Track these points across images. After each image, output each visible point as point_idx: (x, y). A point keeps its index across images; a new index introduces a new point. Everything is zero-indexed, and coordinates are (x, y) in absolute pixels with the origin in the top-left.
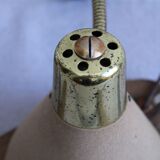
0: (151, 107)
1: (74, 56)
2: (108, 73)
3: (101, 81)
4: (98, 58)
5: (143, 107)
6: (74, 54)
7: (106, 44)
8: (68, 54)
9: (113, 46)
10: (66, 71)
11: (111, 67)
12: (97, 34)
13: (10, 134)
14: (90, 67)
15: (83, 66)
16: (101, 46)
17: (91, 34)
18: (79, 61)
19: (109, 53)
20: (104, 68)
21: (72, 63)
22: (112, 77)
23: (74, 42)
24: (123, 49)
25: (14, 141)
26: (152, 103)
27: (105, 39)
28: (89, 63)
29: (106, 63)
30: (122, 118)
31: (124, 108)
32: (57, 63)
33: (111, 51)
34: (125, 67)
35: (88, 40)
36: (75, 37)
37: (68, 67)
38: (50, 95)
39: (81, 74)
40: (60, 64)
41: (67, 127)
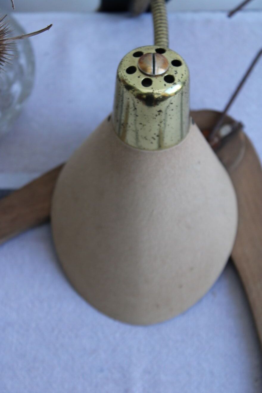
0: (216, 140)
1: (137, 73)
2: (172, 89)
3: (164, 98)
4: (162, 75)
5: (208, 139)
6: (138, 71)
7: (170, 60)
8: (131, 70)
9: (177, 63)
10: (129, 88)
11: (175, 84)
12: (161, 51)
13: (59, 169)
14: (154, 83)
15: (147, 83)
16: (165, 62)
17: (154, 51)
18: (143, 78)
19: (172, 70)
20: (167, 84)
21: (136, 80)
22: (176, 93)
23: (137, 59)
24: (186, 66)
25: (63, 175)
26: (218, 135)
27: (169, 57)
28: (153, 79)
29: (170, 79)
30: (184, 140)
31: (188, 131)
32: (120, 80)
33: (175, 68)
34: (189, 84)
35: (151, 57)
36: (138, 54)
37: (131, 83)
38: (109, 118)
39: (145, 90)
40: (124, 81)
41: (128, 149)
